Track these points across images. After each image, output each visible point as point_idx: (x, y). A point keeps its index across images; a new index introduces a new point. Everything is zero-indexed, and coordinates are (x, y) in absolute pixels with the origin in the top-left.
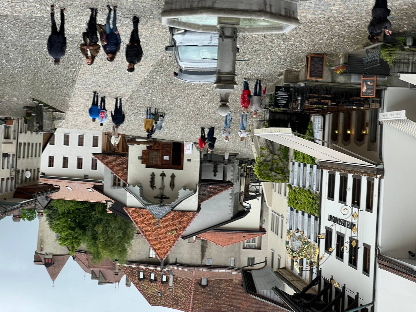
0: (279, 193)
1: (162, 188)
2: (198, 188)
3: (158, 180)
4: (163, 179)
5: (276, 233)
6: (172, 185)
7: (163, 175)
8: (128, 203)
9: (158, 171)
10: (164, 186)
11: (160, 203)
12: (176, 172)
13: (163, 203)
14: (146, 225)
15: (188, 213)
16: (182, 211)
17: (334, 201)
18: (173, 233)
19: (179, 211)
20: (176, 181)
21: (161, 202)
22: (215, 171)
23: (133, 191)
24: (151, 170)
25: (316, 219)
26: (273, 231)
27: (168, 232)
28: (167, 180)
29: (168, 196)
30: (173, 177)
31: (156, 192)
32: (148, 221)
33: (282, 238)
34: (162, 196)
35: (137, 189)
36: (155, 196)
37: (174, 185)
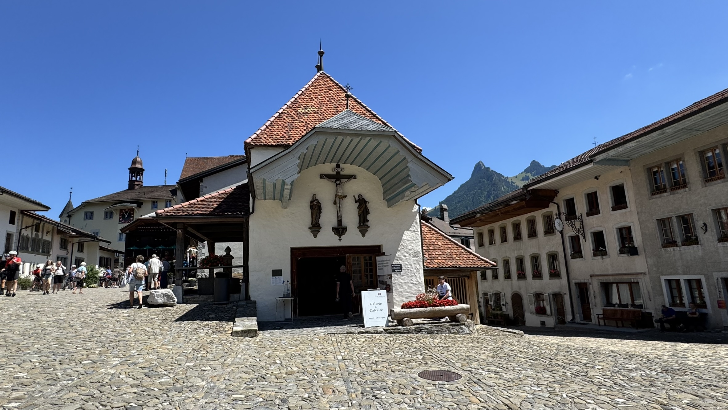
3: (351, 216)
6: (315, 208)
7: (340, 231)
9: (352, 238)
12: (308, 241)
15: (271, 142)
18: (306, 108)
24: (368, 240)
27: (315, 112)
28: (328, 219)
30: (315, 228)
31: (351, 189)
36: (353, 181)
37: (312, 207)
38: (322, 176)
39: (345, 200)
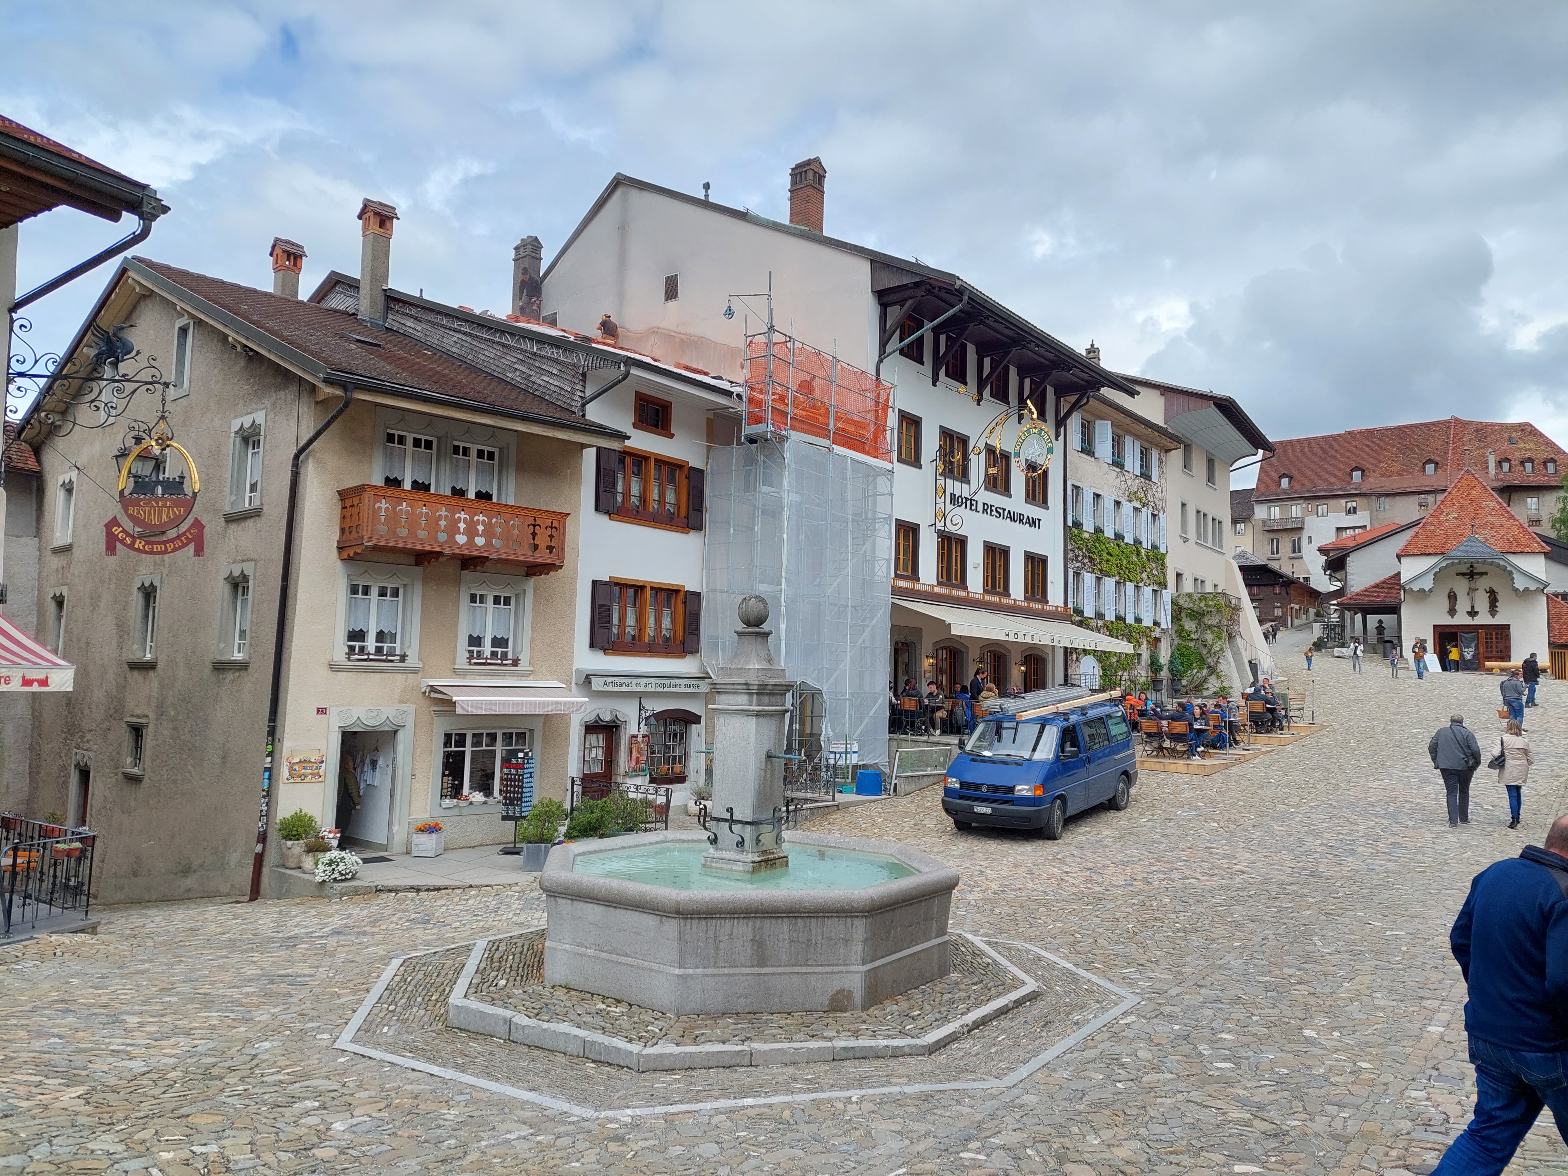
0: (1202, 582)
1: (1472, 591)
2: (1402, 596)
3: (1482, 603)
4: (1473, 607)
5: (1205, 515)
6: (1452, 597)
7: (1473, 613)
8: (1542, 559)
9: (1484, 619)
10: (1468, 594)
11: (1475, 565)
12: (1448, 621)
13: (1469, 565)
14: (1502, 526)
15: (1416, 552)
16: (1429, 554)
17: (1025, 551)
18: (1447, 515)
19: (1436, 554)
20: (1445, 605)
21: (1472, 566)
22: (1380, 629)
23: (1526, 579)
24: (1498, 620)
25: (1078, 525)
26: (1214, 519)
27: (1455, 518)
28: (1463, 605)
29: (1460, 577)
30: (1452, 612)
31: (1483, 584)
32: (1496, 531)
33: (1183, 505)
34: (1472, 577)
35: (1520, 583)
36: (1484, 576)
37: (1449, 597)
38: (1458, 574)
39: (1477, 593)
